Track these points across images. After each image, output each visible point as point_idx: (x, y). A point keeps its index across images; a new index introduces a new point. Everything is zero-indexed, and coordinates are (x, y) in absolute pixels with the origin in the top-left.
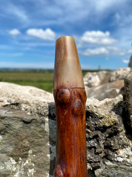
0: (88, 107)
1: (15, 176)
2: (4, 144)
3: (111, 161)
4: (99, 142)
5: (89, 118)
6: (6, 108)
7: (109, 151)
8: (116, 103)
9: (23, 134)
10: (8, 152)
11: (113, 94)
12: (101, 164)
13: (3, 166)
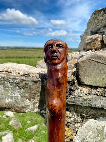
1: (29, 107)
2: (24, 93)
3: (72, 95)
4: (67, 88)
6: (23, 76)
7: (71, 91)
8: (73, 72)
9: (34, 88)
10: (26, 97)
11: (71, 67)
12: (68, 97)
13: (24, 103)
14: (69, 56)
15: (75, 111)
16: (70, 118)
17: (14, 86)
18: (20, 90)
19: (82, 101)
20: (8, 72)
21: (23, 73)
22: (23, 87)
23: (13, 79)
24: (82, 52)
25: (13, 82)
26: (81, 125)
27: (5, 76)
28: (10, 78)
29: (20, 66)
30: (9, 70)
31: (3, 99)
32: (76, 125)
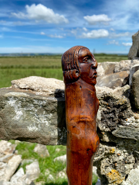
0: (109, 94)
1: (60, 139)
2: (53, 119)
3: (123, 125)
4: (115, 115)
5: (109, 100)
6: (52, 96)
7: (121, 119)
8: (125, 90)
10: (56, 124)
11: (119, 83)
12: (116, 127)
13: (53, 133)
14: (116, 65)
15: (125, 147)
16: (118, 156)
17: (40, 110)
18: (48, 115)
19: (137, 134)
20: (31, 89)
21: (52, 92)
22: (52, 111)
23: (38, 100)
24: (136, 60)
25: (39, 104)
26: (134, 166)
27: (28, 95)
28: (34, 99)
29: (48, 82)
30: (33, 87)
31: (25, 126)
32: (126, 166)
